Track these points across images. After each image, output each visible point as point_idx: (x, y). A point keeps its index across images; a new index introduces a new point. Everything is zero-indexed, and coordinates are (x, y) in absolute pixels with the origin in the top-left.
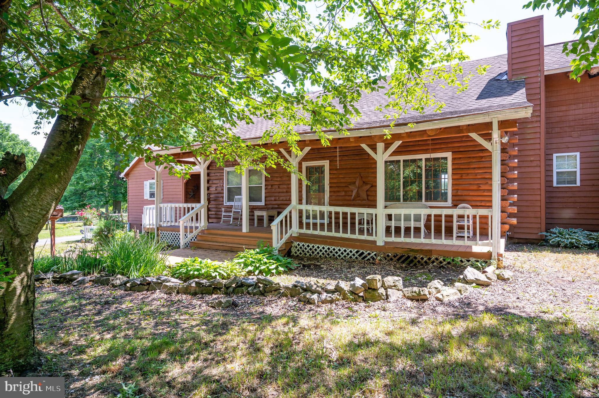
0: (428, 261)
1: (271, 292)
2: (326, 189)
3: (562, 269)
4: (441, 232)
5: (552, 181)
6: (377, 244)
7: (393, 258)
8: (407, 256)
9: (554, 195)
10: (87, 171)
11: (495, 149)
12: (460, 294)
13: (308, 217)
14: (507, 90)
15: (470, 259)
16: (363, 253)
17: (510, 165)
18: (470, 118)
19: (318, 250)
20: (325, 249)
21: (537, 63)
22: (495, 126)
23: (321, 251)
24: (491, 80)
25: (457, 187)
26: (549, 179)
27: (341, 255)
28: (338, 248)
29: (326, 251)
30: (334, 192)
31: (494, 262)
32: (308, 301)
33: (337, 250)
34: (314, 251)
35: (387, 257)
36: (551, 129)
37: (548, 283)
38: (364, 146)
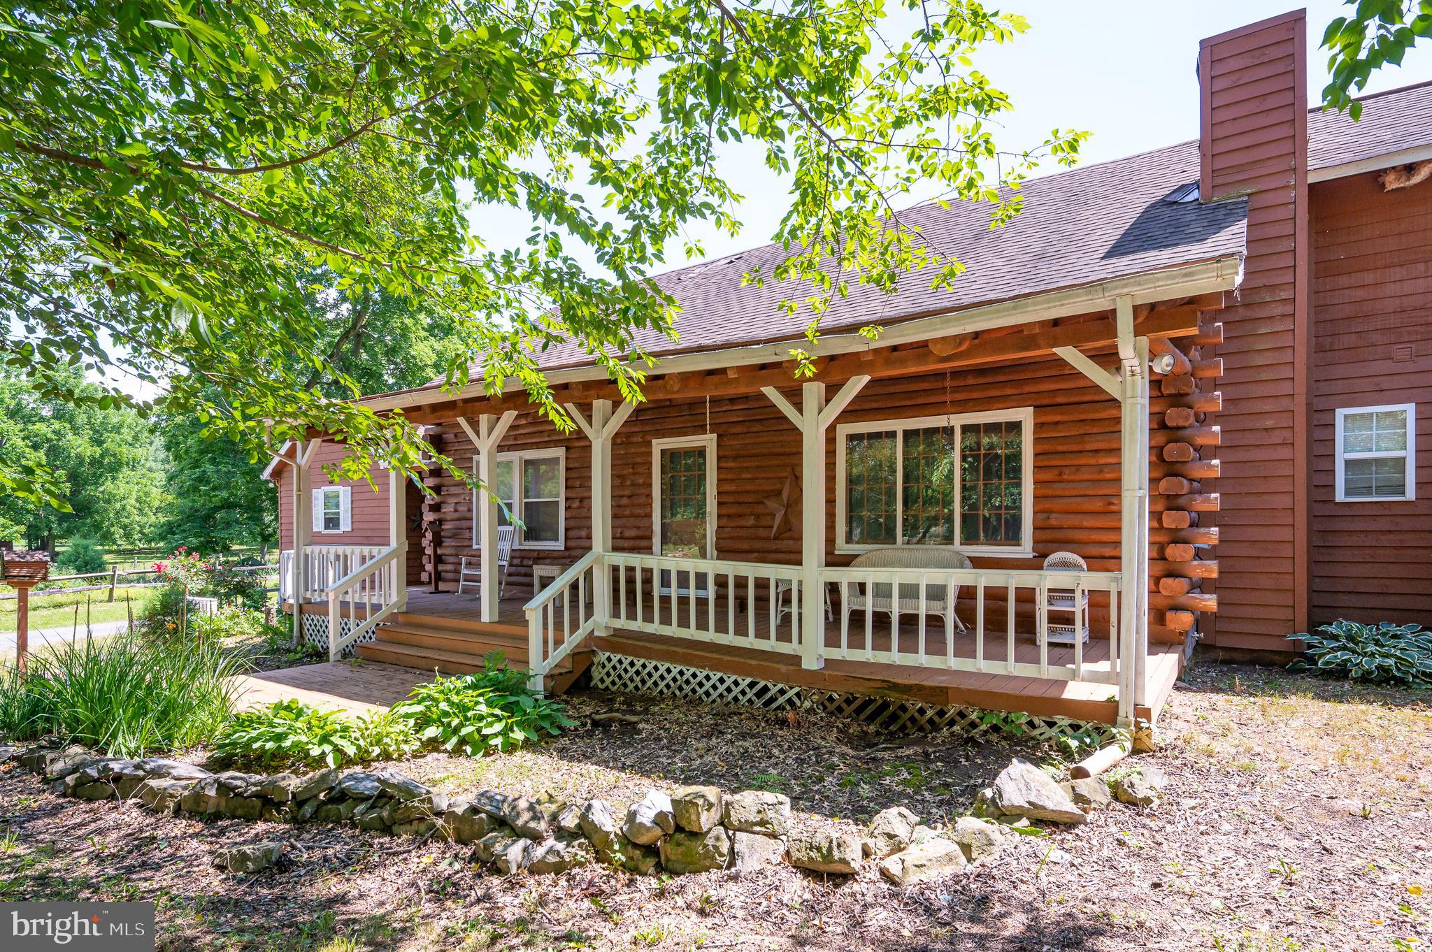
0: (936, 719)
1: (411, 822)
2: (708, 509)
3: (1336, 763)
4: (1004, 629)
5: (1333, 487)
6: (804, 666)
7: (844, 706)
8: (880, 702)
9: (1339, 525)
10: (217, 464)
11: (1129, 394)
12: (963, 859)
13: (665, 582)
14: (1195, 228)
15: (1057, 718)
16: (765, 689)
17: (1200, 441)
18: (1048, 301)
19: (656, 676)
20: (672, 675)
21: (1286, 147)
22: (1125, 323)
23: (662, 677)
24: (1153, 206)
25: (1047, 505)
26: (1321, 479)
27: (711, 691)
28: (705, 673)
29: (675, 680)
30: (729, 516)
31: (1124, 735)
32: (494, 863)
33: (701, 677)
34: (646, 678)
35: (827, 703)
36: (1329, 339)
37: (1278, 819)
38: (770, 392)
